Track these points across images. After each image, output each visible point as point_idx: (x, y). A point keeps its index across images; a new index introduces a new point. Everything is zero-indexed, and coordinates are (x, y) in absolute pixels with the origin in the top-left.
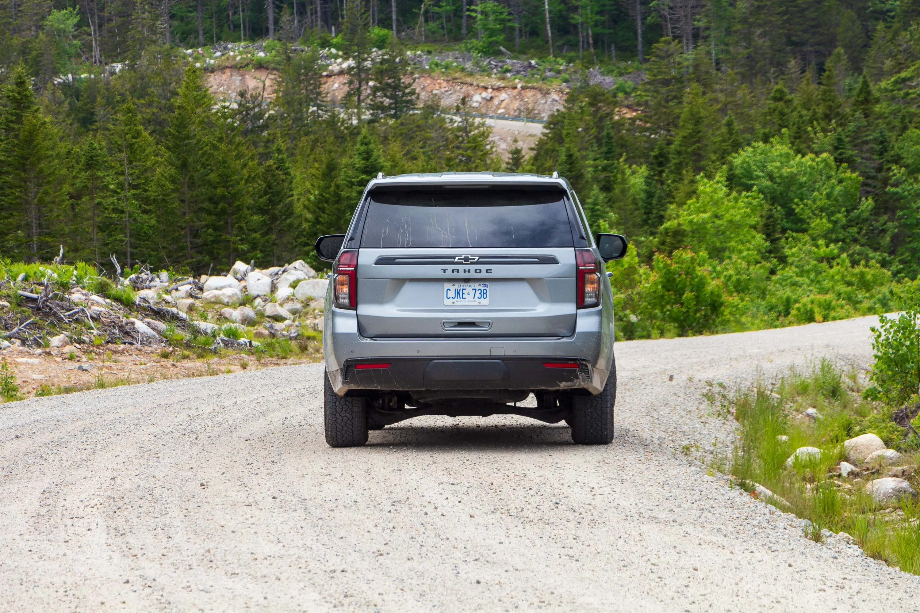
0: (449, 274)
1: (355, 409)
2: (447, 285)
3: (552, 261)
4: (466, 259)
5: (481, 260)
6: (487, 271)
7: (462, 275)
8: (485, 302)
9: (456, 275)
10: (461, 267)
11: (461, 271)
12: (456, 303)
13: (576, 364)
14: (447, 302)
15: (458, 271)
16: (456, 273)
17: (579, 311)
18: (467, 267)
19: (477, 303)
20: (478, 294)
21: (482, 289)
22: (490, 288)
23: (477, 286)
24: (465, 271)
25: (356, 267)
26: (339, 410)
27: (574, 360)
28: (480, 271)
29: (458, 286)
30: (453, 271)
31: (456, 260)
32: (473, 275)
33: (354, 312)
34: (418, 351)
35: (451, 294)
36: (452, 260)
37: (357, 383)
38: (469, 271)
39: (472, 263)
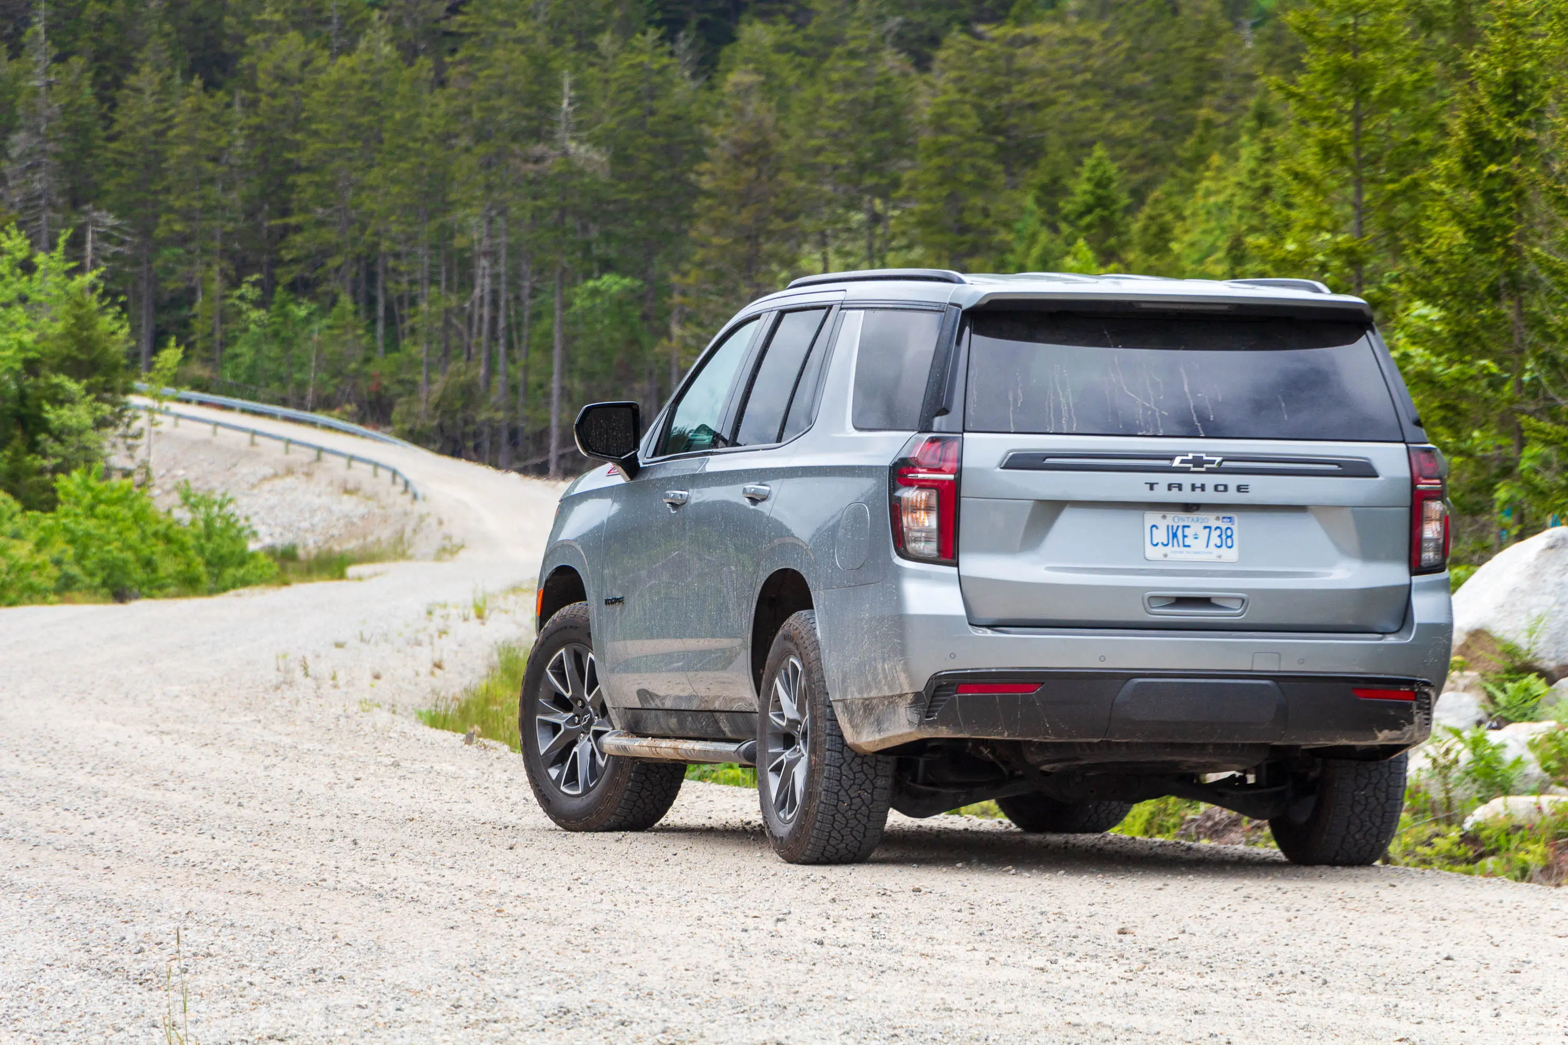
0: (1161, 494)
1: (880, 782)
2: (1152, 518)
3: (1364, 470)
4: (1198, 462)
5: (1225, 464)
6: (1239, 489)
7: (1187, 496)
8: (1230, 555)
9: (1175, 496)
10: (1185, 479)
11: (1187, 488)
12: (1171, 557)
13: (1412, 691)
14: (1153, 553)
15: (1180, 487)
16: (1175, 490)
17: (1416, 579)
18: (1199, 479)
19: (1213, 558)
20: (1215, 539)
21: (1224, 526)
22: (1239, 523)
23: (1211, 519)
24: (1193, 487)
25: (958, 472)
26: (846, 783)
27: (1410, 683)
28: (1226, 488)
29: (1175, 519)
30: (1170, 487)
31: (1176, 463)
32: (1210, 497)
33: (953, 570)
34: (1102, 659)
35: (1161, 535)
36: (1166, 463)
37: (956, 724)
38: (1203, 488)
39: (1209, 471)
